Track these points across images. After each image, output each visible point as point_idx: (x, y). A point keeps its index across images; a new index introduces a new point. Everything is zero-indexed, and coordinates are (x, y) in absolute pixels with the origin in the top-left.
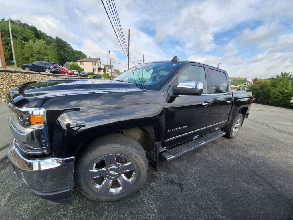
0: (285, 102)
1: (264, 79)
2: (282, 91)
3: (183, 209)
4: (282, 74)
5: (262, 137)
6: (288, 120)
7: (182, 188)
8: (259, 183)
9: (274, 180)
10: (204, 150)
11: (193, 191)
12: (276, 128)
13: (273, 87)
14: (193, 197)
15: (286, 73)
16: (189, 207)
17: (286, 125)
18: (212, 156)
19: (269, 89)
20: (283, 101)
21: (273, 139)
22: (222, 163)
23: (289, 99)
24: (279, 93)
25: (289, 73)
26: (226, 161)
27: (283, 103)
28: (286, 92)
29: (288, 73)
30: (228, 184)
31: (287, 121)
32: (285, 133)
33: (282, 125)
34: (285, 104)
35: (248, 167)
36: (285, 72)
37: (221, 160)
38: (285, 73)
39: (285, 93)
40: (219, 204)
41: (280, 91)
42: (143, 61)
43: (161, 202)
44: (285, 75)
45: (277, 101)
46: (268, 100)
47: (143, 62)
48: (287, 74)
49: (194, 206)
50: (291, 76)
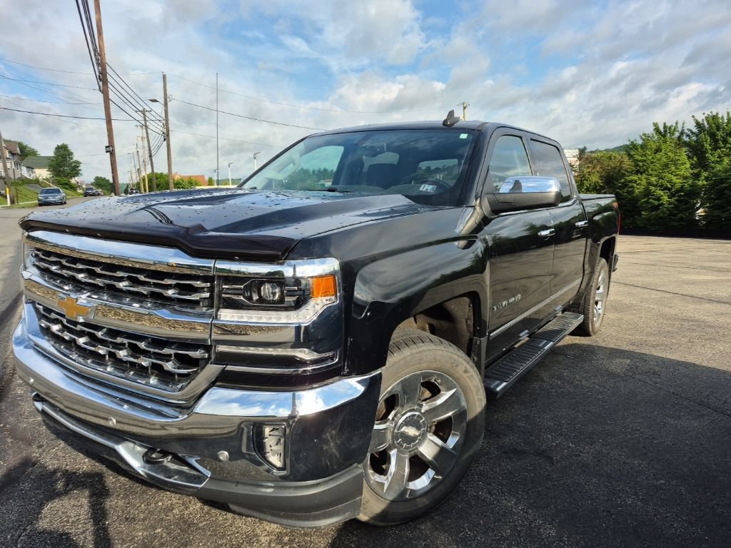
0: (681, 219)
1: (607, 150)
2: (669, 186)
3: (577, 490)
4: (657, 130)
5: (661, 321)
6: (705, 268)
7: (550, 459)
8: (698, 413)
9: (725, 402)
10: (545, 375)
11: (576, 456)
12: (685, 292)
13: (641, 174)
14: (583, 466)
15: (668, 125)
16: (586, 484)
17: (707, 282)
18: (572, 383)
19: (631, 181)
20: (675, 215)
21: (689, 321)
22: (601, 393)
23: (689, 209)
24: (661, 193)
25: (677, 124)
26: (607, 387)
27: (675, 224)
28: (678, 186)
29: (674, 125)
30: (639, 428)
31: (705, 271)
32: (710, 301)
33: (694, 283)
34: (681, 225)
35: (661, 388)
36: (665, 123)
37: (597, 387)
38: (665, 127)
39: (678, 191)
40: (640, 465)
41: (662, 186)
42: (162, 101)
43: (523, 491)
44: (665, 131)
45: (661, 218)
46: (633, 217)
47: (166, 104)
48: (670, 128)
49: (594, 480)
50: (682, 133)
